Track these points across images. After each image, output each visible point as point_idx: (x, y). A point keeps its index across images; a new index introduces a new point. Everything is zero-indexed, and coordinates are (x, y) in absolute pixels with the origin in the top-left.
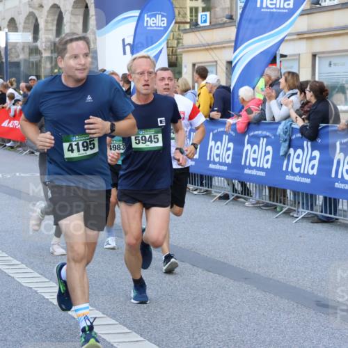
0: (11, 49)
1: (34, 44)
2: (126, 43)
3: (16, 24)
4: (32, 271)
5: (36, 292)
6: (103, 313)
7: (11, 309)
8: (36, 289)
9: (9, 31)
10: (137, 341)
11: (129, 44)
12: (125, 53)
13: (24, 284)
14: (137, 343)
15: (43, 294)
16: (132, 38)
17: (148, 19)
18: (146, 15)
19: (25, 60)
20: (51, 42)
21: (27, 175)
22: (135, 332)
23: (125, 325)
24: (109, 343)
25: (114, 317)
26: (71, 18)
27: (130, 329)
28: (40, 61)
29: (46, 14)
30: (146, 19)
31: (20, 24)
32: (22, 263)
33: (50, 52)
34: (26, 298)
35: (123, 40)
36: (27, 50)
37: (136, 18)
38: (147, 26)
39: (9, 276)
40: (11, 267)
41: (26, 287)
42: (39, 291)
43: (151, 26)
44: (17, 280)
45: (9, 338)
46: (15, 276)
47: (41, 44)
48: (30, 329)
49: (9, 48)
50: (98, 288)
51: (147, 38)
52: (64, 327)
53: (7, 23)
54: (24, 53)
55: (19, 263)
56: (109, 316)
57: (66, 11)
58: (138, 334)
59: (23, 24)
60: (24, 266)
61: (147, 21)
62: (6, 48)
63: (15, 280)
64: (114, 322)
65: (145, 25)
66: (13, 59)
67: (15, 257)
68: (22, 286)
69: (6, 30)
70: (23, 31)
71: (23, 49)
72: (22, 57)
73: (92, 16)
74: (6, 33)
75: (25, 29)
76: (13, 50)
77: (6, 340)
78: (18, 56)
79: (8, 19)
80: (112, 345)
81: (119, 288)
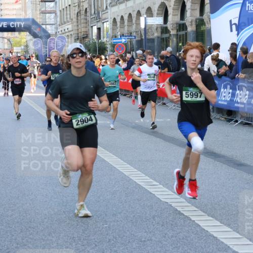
0: (148, 30)
1: (165, 26)
2: (232, 23)
3: (152, 11)
4: (167, 190)
5: (171, 205)
6: (221, 223)
7: (154, 217)
8: (171, 203)
9: (147, 17)
10: (247, 245)
11: (235, 24)
12: (231, 31)
13: (162, 200)
14: (247, 246)
15: (176, 207)
16: (238, 19)
17: (249, 5)
18: (247, 2)
19: (158, 37)
20: (177, 24)
21: (161, 120)
22: (246, 238)
23: (238, 232)
24: (227, 245)
25: (229, 225)
26: (191, 6)
27: (241, 235)
28: (169, 38)
29: (173, 3)
30: (247, 5)
31: (155, 11)
32: (160, 184)
33: (176, 31)
34: (164, 209)
35: (231, 21)
36: (160, 30)
37: (241, 5)
38: (248, 10)
39: (151, 193)
40: (152, 187)
41: (164, 202)
42: (173, 205)
43: (251, 10)
44: (157, 196)
45: (153, 238)
46: (156, 194)
47: (169, 25)
48: (168, 233)
49: (147, 28)
50: (216, 204)
51: (248, 19)
52: (193, 232)
53: (145, 11)
54: (157, 32)
55: (158, 184)
56: (225, 225)
57: (187, 1)
58: (248, 239)
59: (156, 11)
60: (161, 186)
61: (248, 6)
62: (145, 28)
63: (155, 196)
64: (229, 229)
65: (247, 9)
66: (150, 36)
67: (155, 180)
68: (161, 201)
69: (145, 16)
70: (157, 16)
71: (157, 29)
72: (156, 35)
73: (207, 4)
74: (145, 18)
75: (158, 14)
76: (150, 30)
77: (151, 240)
78: (153, 34)
79: (146, 8)
80: (229, 247)
81: (231, 205)
